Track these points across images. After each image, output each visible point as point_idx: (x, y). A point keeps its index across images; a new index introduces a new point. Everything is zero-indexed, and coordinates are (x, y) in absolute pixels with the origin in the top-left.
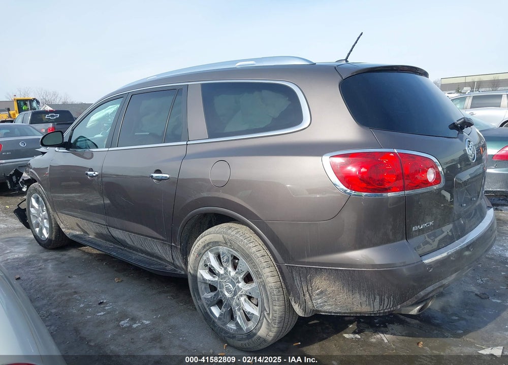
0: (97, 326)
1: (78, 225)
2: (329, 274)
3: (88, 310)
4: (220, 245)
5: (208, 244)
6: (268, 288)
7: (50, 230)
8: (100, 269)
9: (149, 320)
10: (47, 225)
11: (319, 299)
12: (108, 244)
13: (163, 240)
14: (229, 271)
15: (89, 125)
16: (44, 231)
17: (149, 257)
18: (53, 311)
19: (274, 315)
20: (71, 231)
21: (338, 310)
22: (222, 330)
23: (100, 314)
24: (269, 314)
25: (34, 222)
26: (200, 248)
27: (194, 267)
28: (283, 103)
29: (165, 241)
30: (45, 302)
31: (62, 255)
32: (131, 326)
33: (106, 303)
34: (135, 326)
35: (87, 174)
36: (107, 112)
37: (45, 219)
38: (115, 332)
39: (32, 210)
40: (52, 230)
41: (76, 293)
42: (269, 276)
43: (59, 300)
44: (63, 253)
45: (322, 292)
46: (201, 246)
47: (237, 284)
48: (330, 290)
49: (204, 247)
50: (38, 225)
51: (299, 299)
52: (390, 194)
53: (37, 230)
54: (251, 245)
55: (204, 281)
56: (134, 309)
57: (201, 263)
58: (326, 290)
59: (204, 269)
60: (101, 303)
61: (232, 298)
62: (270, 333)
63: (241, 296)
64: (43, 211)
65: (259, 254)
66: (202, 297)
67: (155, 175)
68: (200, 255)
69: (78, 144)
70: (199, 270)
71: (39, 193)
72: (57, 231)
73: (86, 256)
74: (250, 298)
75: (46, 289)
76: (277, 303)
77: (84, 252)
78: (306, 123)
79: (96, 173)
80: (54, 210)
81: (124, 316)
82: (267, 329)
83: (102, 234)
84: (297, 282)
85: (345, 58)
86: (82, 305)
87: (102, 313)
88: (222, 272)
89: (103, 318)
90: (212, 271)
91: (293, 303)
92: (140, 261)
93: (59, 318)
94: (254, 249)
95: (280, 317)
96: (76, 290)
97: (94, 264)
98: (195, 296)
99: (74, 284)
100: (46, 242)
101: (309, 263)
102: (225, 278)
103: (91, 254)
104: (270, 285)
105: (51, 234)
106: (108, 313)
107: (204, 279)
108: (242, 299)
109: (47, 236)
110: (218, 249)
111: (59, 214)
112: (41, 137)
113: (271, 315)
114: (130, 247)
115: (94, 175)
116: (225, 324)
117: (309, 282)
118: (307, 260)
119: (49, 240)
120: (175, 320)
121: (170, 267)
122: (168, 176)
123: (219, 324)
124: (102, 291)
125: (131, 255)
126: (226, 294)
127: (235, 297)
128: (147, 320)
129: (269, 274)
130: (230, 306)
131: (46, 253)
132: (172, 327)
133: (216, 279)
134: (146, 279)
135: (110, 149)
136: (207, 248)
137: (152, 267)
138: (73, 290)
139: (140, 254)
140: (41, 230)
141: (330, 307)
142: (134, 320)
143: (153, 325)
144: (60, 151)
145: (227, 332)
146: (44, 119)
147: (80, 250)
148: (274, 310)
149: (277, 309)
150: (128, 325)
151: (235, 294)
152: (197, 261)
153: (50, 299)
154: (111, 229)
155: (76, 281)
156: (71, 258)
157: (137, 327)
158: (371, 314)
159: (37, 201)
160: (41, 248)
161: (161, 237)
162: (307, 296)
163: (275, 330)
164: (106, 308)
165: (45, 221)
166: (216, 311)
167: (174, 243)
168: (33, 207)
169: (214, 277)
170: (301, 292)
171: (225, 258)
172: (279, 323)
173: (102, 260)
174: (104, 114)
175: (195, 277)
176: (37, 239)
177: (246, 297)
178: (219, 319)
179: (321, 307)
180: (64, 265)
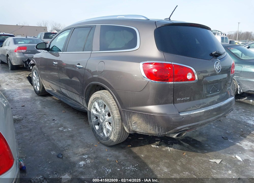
0: (49, 129)
1: (50, 85)
2: (138, 115)
3: (48, 122)
4: (99, 99)
5: (95, 98)
6: (115, 119)
7: (40, 88)
8: (58, 106)
9: (71, 129)
10: (39, 85)
11: (134, 125)
12: (61, 95)
13: (79, 95)
14: (102, 111)
15: (57, 41)
16: (38, 88)
17: (76, 102)
18: (34, 120)
19: (117, 131)
20: (48, 88)
21: (142, 131)
22: (98, 136)
23: (52, 124)
24: (114, 130)
25: (34, 83)
26: (92, 100)
27: (90, 108)
28: (131, 37)
29: (81, 96)
30: (32, 116)
31: (44, 99)
32: (63, 130)
33: (56, 120)
34: (64, 130)
35: (53, 63)
36: (65, 35)
37: (38, 82)
38: (56, 131)
39: (34, 77)
40: (40, 87)
41: (45, 114)
42: (116, 114)
43: (37, 116)
44: (44, 98)
45: (135, 123)
46: (92, 99)
47: (105, 117)
48: (138, 122)
49: (94, 99)
50: (36, 85)
51: (127, 125)
52: (170, 83)
53: (35, 86)
54: (111, 100)
55: (93, 114)
56: (67, 124)
57: (93, 107)
58: (137, 122)
59: (94, 109)
60: (54, 120)
61: (103, 122)
62: (115, 138)
63: (106, 121)
64: (38, 78)
65: (113, 104)
66: (92, 121)
67: (78, 66)
68: (92, 103)
69: (53, 49)
70: (92, 109)
71: (36, 70)
72: (43, 88)
73: (54, 100)
74: (110, 123)
75: (34, 111)
76: (118, 126)
77: (53, 98)
78: (137, 47)
79: (57, 63)
80: (41, 78)
81: (61, 126)
82: (114, 136)
83: (58, 90)
84: (126, 117)
85: (169, 18)
86: (46, 120)
87: (53, 124)
88: (100, 111)
89: (53, 126)
90: (96, 110)
91: (124, 126)
92: (71, 103)
93: (35, 123)
94: (111, 102)
95: (119, 132)
96: (45, 113)
97: (56, 104)
98: (89, 120)
99: (45, 111)
100: (38, 92)
101: (131, 110)
102: (101, 113)
103: (56, 100)
104: (116, 118)
105: (40, 89)
106: (56, 124)
107: (93, 113)
108: (106, 123)
109: (38, 89)
110: (98, 101)
111: (43, 80)
112: (36, 45)
113: (115, 130)
114: (69, 98)
115: (56, 64)
116: (99, 133)
117: (130, 118)
118: (130, 108)
119: (39, 91)
120: (82, 130)
121: (82, 107)
122: (82, 66)
123: (97, 133)
124: (56, 115)
125: (68, 101)
126: (101, 120)
127: (104, 122)
128: (70, 129)
129: (116, 113)
130: (102, 126)
131: (38, 97)
132: (80, 133)
133: (98, 114)
134: (76, 112)
135: (63, 52)
136: (95, 100)
137: (75, 106)
138: (44, 113)
139: (73, 101)
140: (36, 87)
141: (139, 130)
142: (65, 128)
143: (72, 131)
144: (45, 52)
145: (100, 137)
146: (50, 37)
147: (52, 97)
148: (116, 129)
149: (118, 128)
150: (62, 130)
151: (104, 121)
152: (91, 105)
153: (34, 116)
154: (61, 89)
155: (47, 110)
156: (47, 100)
157: (65, 131)
158: (156, 135)
159: (36, 74)
160: (36, 95)
161: (79, 94)
162: (130, 124)
163: (117, 137)
164: (55, 122)
165: (38, 83)
166: (97, 127)
167: (83, 97)
168: (34, 76)
169: (97, 113)
170: (128, 122)
171: (101, 105)
172: (119, 134)
173: (60, 103)
174: (63, 36)
175: (90, 112)
176: (35, 90)
177: (108, 123)
178: (98, 131)
179: (136, 129)
180: (43, 103)
